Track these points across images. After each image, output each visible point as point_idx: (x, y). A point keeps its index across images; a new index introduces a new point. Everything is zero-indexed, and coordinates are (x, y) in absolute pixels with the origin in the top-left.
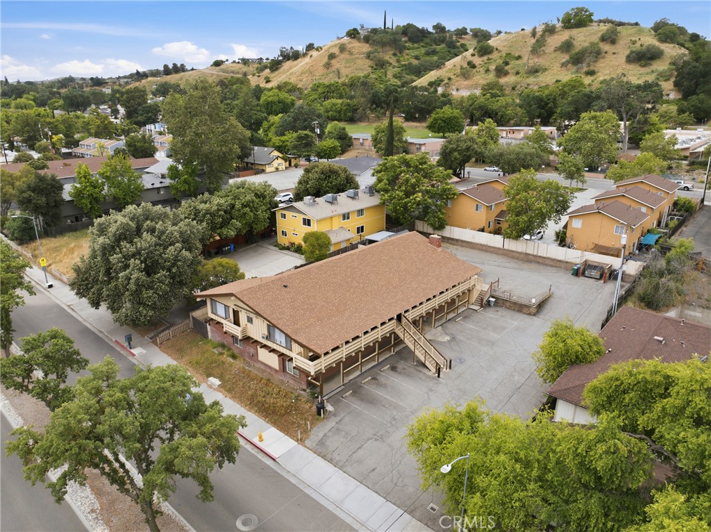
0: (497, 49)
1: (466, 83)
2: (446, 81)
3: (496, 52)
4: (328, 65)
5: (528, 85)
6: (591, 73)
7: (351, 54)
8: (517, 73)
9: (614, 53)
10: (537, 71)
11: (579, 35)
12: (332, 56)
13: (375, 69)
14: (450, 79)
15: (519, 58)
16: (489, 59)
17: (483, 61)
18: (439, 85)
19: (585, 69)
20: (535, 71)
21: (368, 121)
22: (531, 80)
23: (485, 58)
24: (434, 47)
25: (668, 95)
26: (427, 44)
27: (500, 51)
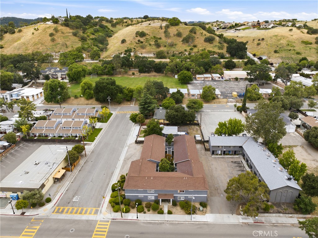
0: (147, 34)
1: (144, 50)
2: (133, 50)
3: (147, 35)
4: (53, 40)
5: (174, 51)
6: (195, 46)
7: (63, 33)
8: (165, 46)
9: (198, 38)
10: (173, 45)
11: (180, 29)
12: (51, 35)
13: (83, 42)
14: (134, 49)
15: (160, 39)
16: (146, 39)
17: (144, 40)
18: (131, 52)
19: (192, 45)
20: (172, 45)
21: (120, 74)
22: (173, 49)
23: (144, 38)
24: (95, 28)
25: (226, 55)
26: (91, 26)
27: (149, 35)
